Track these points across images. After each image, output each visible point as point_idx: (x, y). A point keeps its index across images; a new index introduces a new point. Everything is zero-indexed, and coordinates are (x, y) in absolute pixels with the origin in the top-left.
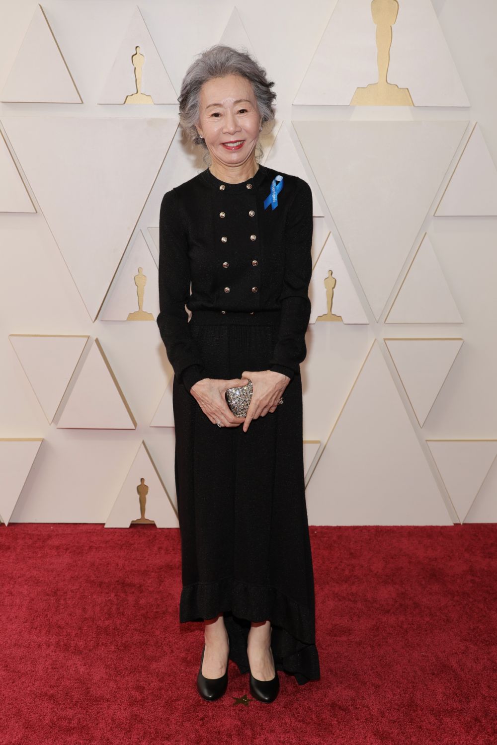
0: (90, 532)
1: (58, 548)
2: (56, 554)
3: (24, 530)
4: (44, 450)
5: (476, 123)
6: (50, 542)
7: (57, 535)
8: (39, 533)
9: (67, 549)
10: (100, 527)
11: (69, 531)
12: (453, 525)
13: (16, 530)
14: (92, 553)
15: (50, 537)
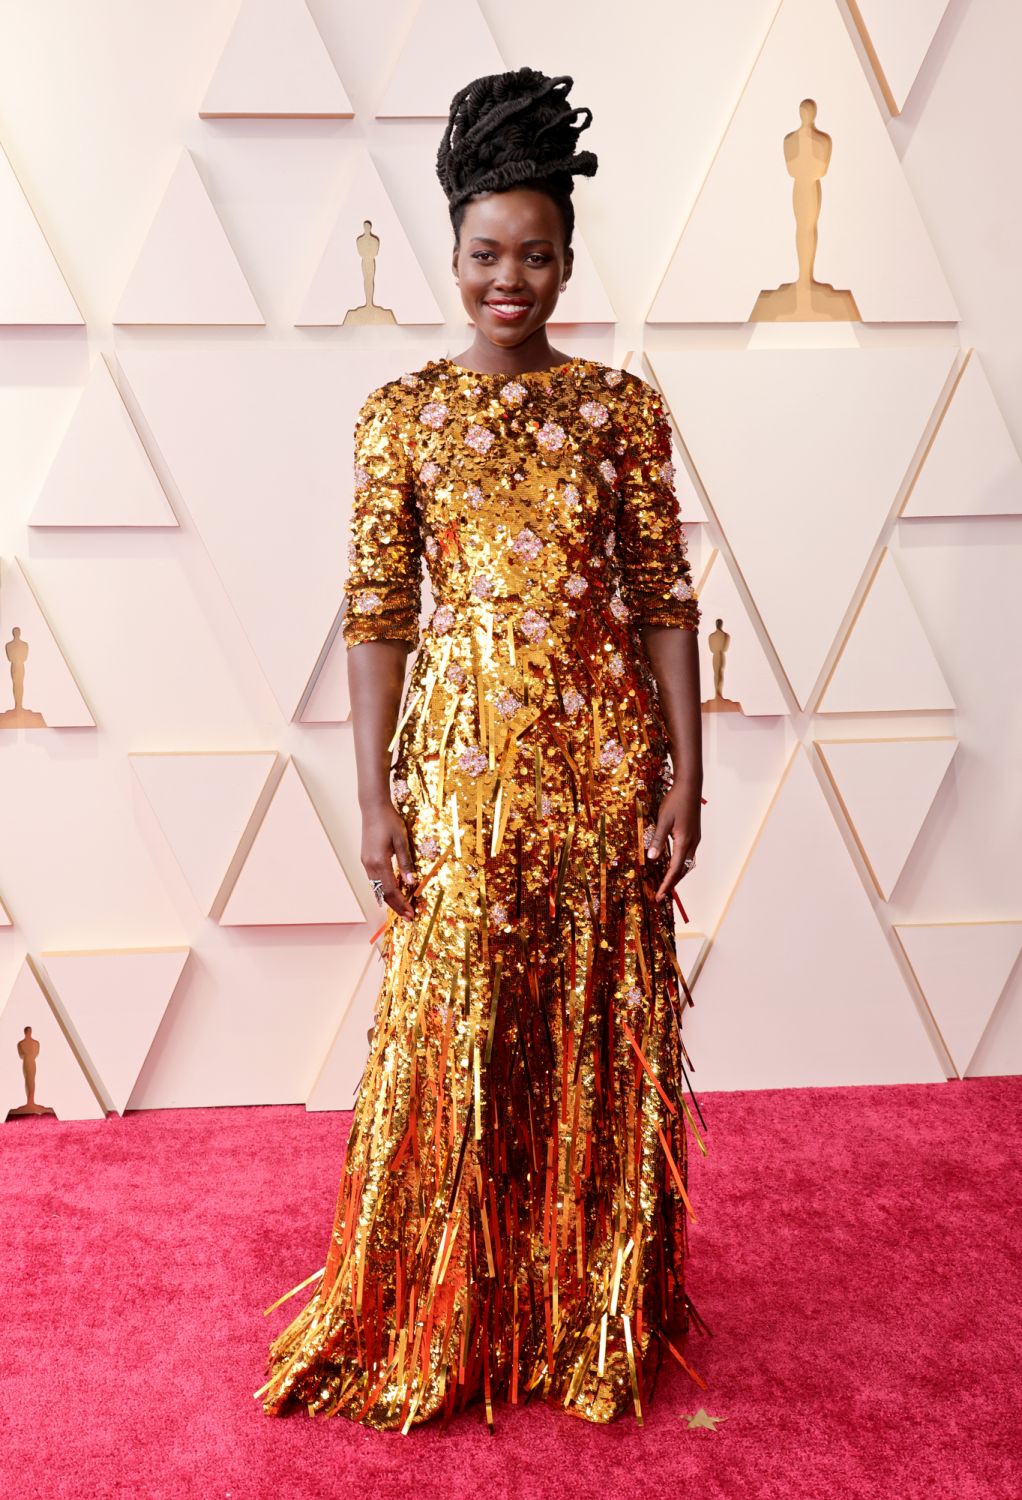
0: (284, 1122)
1: (234, 1152)
2: (235, 1164)
3: (156, 1124)
4: (192, 967)
5: (971, 350)
6: (215, 1143)
7: (222, 1129)
8: (187, 1127)
9: (253, 1154)
10: (297, 1112)
11: (240, 1119)
12: (946, 1081)
13: (141, 1123)
14: (304, 1160)
15: (210, 1133)
